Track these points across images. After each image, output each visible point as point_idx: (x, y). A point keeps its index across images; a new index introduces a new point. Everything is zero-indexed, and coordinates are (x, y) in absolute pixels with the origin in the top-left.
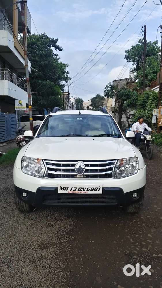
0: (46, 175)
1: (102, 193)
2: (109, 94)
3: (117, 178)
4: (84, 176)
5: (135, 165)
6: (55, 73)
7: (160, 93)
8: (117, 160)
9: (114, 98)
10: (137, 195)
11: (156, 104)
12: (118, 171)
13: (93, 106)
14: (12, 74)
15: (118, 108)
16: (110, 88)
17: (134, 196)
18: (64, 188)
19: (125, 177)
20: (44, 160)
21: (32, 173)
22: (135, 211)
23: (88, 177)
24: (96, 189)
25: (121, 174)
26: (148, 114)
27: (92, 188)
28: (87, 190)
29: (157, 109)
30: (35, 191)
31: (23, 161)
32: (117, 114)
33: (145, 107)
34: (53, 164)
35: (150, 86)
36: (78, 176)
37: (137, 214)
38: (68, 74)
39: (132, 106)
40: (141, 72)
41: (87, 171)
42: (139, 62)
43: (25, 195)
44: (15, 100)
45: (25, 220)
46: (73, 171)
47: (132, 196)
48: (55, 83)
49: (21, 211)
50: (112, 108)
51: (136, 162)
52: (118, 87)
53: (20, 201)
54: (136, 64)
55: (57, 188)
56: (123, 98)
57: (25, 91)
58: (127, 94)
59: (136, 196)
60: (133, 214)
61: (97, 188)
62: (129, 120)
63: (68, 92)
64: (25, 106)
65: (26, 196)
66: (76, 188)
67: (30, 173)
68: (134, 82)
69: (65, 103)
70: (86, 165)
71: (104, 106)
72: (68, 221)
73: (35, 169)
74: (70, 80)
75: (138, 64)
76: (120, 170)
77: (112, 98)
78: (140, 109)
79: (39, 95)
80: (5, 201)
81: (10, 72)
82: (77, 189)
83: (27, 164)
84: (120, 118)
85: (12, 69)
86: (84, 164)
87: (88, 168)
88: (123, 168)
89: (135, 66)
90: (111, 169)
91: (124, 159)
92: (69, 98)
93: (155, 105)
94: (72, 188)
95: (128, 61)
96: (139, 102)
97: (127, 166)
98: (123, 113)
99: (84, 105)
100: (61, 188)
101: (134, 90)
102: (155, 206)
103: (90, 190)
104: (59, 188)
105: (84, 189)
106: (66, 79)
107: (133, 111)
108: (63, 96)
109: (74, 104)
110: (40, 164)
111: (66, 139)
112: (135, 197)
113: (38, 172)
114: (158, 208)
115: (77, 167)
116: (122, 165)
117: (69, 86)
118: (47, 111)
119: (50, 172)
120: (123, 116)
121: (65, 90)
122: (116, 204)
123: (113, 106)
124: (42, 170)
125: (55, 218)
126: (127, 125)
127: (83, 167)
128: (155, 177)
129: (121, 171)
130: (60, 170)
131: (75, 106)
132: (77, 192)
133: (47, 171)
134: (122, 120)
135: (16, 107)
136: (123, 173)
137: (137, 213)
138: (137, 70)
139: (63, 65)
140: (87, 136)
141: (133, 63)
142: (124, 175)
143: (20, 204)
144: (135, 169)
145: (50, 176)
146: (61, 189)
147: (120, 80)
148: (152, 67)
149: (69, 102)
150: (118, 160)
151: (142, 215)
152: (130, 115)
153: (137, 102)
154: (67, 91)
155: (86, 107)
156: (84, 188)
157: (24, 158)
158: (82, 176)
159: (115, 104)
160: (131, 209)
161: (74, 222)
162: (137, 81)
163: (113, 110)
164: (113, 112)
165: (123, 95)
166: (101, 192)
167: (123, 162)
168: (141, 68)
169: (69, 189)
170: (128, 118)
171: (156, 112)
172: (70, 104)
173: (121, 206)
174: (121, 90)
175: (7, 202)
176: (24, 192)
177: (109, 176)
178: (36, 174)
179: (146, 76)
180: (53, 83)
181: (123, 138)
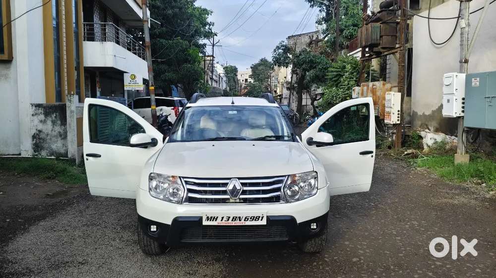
0: (185, 199)
1: (266, 224)
2: (280, 61)
3: (287, 202)
4: (240, 200)
5: (313, 184)
6: (189, 25)
7: (364, 61)
8: (287, 177)
9: (291, 67)
10: (317, 226)
11: (356, 78)
12: (289, 193)
13: (255, 79)
14: (118, 30)
15: (296, 83)
16: (282, 51)
17: (312, 227)
18: (211, 217)
19: (298, 200)
20: (182, 178)
21: (164, 196)
22: (316, 250)
23: (245, 201)
24: (257, 218)
25: (293, 196)
26: (345, 94)
27: (251, 217)
28: (245, 220)
29: (358, 87)
30: (169, 222)
31: (151, 179)
32: (295, 93)
33: (340, 84)
34: (195, 184)
35: (347, 47)
36: (231, 201)
37: (319, 255)
38: (211, 26)
39: (320, 79)
40: (333, 24)
41: (244, 192)
42: (329, 7)
43: (154, 228)
44: (125, 74)
45: (154, 266)
46: (225, 192)
47: (310, 227)
48: (190, 42)
49: (147, 254)
50: (287, 83)
51: (315, 178)
52: (295, 48)
53: (145, 238)
54: (325, 11)
55: (201, 218)
56: (304, 66)
57: (140, 57)
58: (311, 61)
59: (315, 227)
60: (314, 254)
61: (259, 217)
62: (316, 103)
63: (213, 56)
64: (141, 82)
65: (155, 230)
66: (229, 217)
67: (162, 197)
68: (321, 41)
69: (208, 74)
70: (243, 184)
71: (273, 78)
72: (217, 266)
73: (169, 191)
74: (215, 37)
75: (328, 10)
76: (291, 190)
77: (287, 67)
78: (332, 86)
79: (162, 63)
80: (120, 240)
81: (116, 28)
82: (231, 219)
83: (157, 184)
84: (300, 100)
85: (118, 21)
86: (241, 183)
87: (245, 188)
88: (296, 188)
89: (324, 14)
90: (278, 189)
91: (297, 175)
92: (213, 67)
93: (355, 80)
94: (223, 218)
95: (311, 6)
96: (330, 75)
97: (302, 184)
98: (305, 91)
99: (239, 77)
100: (208, 217)
101: (321, 53)
102: (347, 243)
103: (249, 219)
104: (204, 219)
105: (240, 219)
106: (209, 35)
107: (321, 88)
108: (203, 62)
109: (221, 75)
110: (177, 183)
111: (213, 145)
112: (315, 229)
113: (174, 194)
114: (350, 246)
115: (230, 187)
116: (294, 183)
117: (213, 46)
118: (177, 88)
119: (190, 195)
120: (304, 96)
121: (206, 53)
122: (287, 239)
123: (289, 79)
124: (180, 193)
125: (198, 262)
126: (312, 112)
127: (238, 188)
128: (351, 199)
129: (293, 192)
130: (205, 192)
131: (225, 79)
132: (231, 223)
133: (187, 194)
134: (304, 103)
135: (127, 86)
136: (296, 195)
137: (318, 253)
138: (327, 20)
139: (204, 10)
140: (244, 139)
141: (319, 9)
142: (297, 197)
143: (145, 242)
144: (313, 189)
145: (191, 200)
146: (208, 219)
147: (300, 35)
148: (352, 17)
149: (214, 73)
150: (289, 176)
151: (326, 256)
152: (316, 95)
153: (327, 74)
154: (211, 54)
155: (243, 81)
156: (240, 217)
157: (152, 175)
158: (238, 201)
159: (292, 75)
160: (309, 247)
161: (226, 267)
162: (326, 39)
163: (289, 86)
164: (288, 89)
165: (304, 62)
166: (264, 222)
167: (296, 178)
168: (333, 17)
169: (219, 219)
170: (313, 100)
171: (356, 93)
172: (216, 76)
173: (294, 243)
174: (300, 55)
175: (123, 241)
176: (153, 225)
177: (277, 199)
178: (172, 198)
179: (342, 31)
180: (187, 42)
181: (298, 142)
